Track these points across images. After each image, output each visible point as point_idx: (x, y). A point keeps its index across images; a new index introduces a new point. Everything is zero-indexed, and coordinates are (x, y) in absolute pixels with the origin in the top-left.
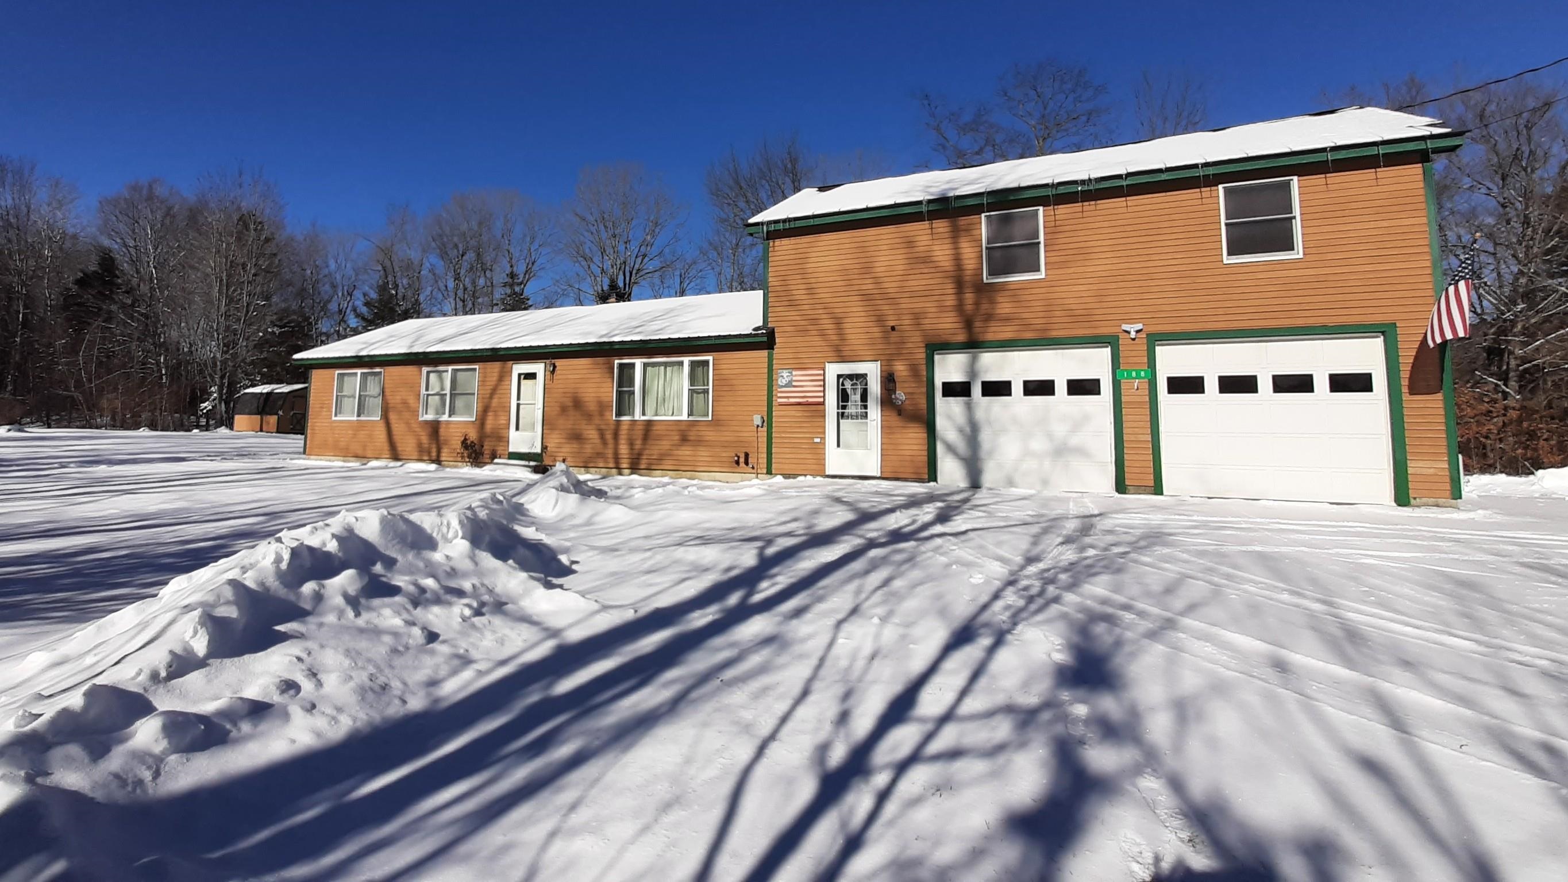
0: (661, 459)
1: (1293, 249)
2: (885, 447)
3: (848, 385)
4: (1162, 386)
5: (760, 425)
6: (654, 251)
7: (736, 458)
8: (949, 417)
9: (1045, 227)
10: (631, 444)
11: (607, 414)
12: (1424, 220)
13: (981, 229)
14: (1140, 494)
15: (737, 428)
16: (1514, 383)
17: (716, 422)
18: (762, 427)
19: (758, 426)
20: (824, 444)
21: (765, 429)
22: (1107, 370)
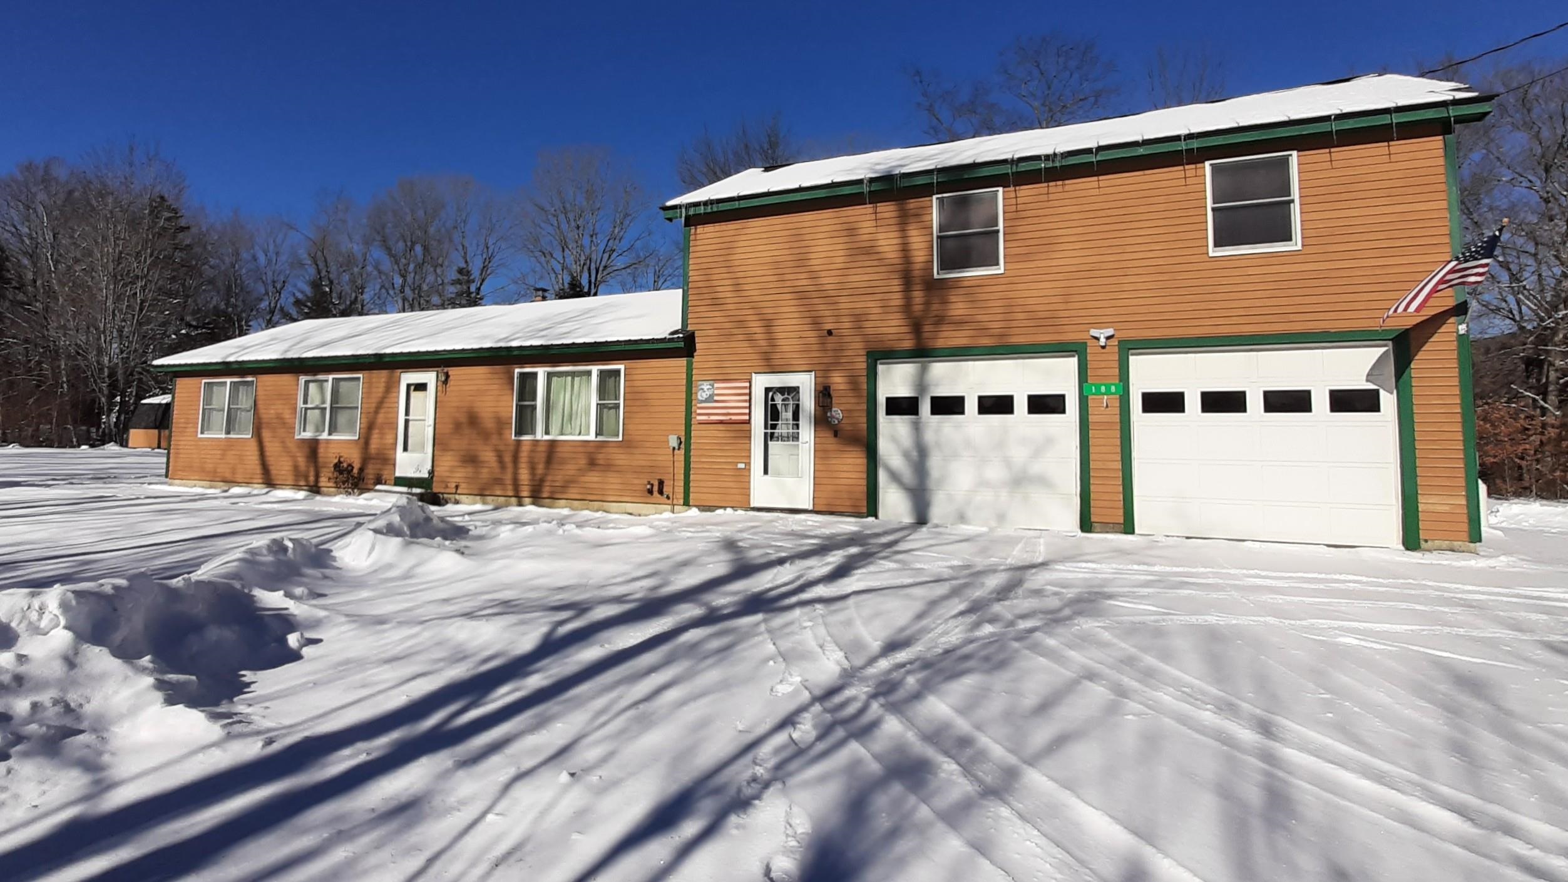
0: (565, 487)
1: (1290, 239)
2: (817, 474)
3: (779, 399)
4: (1136, 403)
5: (677, 448)
6: (625, 244)
7: (649, 487)
8: (894, 439)
9: (1004, 213)
10: (533, 468)
11: (507, 432)
12: (1444, 204)
13: (932, 213)
14: (1107, 532)
15: (651, 451)
16: (1553, 398)
17: (627, 444)
18: (679, 449)
19: (674, 449)
20: (750, 470)
21: (682, 451)
22: (1073, 384)
